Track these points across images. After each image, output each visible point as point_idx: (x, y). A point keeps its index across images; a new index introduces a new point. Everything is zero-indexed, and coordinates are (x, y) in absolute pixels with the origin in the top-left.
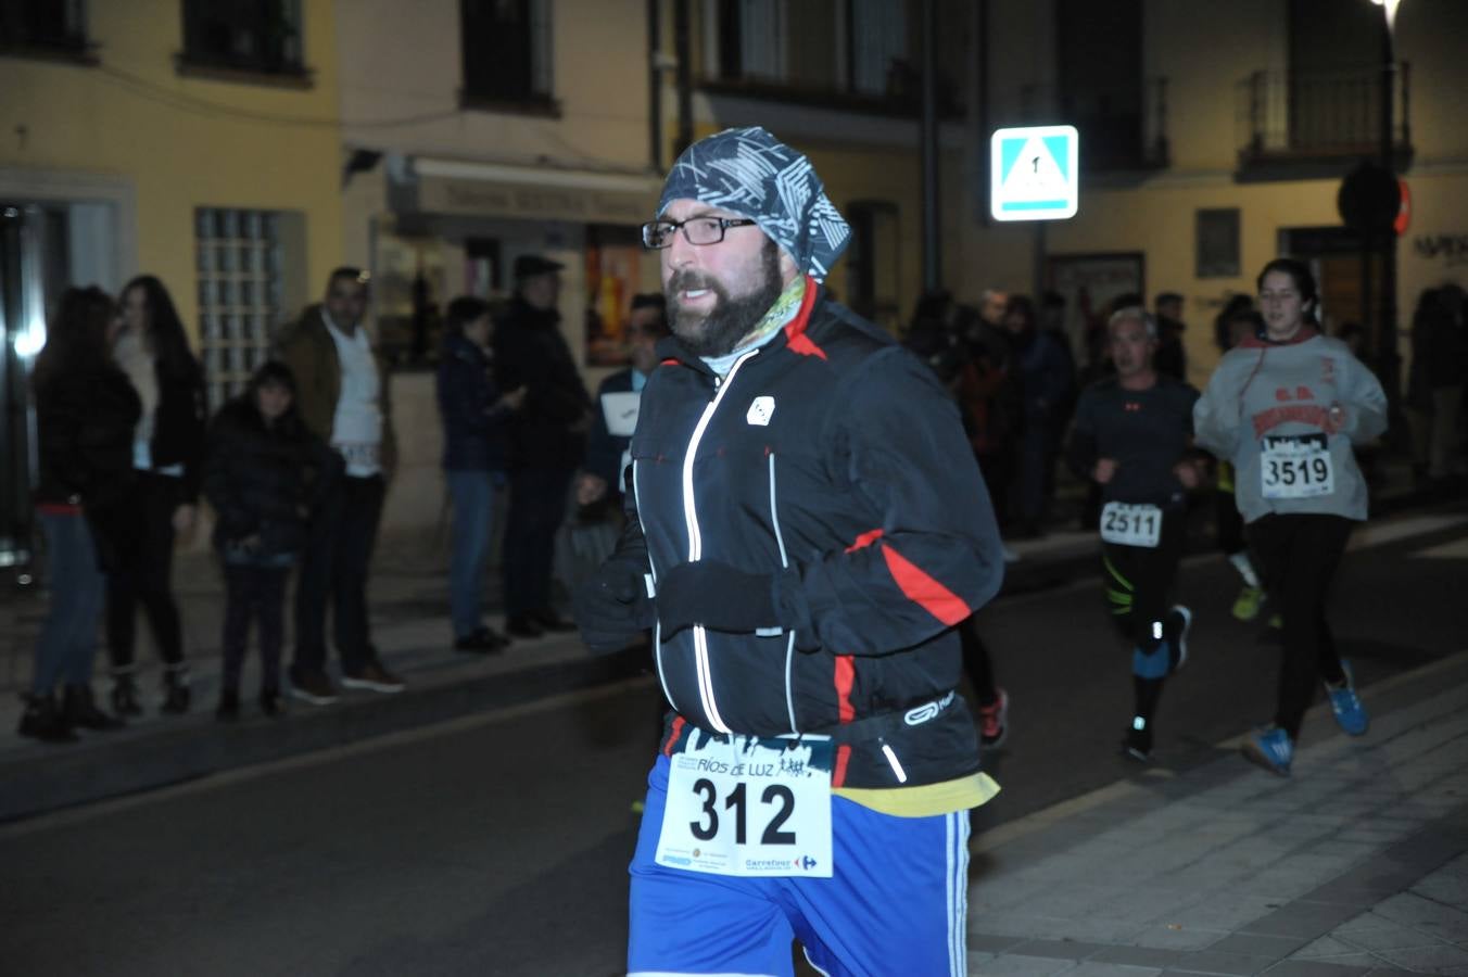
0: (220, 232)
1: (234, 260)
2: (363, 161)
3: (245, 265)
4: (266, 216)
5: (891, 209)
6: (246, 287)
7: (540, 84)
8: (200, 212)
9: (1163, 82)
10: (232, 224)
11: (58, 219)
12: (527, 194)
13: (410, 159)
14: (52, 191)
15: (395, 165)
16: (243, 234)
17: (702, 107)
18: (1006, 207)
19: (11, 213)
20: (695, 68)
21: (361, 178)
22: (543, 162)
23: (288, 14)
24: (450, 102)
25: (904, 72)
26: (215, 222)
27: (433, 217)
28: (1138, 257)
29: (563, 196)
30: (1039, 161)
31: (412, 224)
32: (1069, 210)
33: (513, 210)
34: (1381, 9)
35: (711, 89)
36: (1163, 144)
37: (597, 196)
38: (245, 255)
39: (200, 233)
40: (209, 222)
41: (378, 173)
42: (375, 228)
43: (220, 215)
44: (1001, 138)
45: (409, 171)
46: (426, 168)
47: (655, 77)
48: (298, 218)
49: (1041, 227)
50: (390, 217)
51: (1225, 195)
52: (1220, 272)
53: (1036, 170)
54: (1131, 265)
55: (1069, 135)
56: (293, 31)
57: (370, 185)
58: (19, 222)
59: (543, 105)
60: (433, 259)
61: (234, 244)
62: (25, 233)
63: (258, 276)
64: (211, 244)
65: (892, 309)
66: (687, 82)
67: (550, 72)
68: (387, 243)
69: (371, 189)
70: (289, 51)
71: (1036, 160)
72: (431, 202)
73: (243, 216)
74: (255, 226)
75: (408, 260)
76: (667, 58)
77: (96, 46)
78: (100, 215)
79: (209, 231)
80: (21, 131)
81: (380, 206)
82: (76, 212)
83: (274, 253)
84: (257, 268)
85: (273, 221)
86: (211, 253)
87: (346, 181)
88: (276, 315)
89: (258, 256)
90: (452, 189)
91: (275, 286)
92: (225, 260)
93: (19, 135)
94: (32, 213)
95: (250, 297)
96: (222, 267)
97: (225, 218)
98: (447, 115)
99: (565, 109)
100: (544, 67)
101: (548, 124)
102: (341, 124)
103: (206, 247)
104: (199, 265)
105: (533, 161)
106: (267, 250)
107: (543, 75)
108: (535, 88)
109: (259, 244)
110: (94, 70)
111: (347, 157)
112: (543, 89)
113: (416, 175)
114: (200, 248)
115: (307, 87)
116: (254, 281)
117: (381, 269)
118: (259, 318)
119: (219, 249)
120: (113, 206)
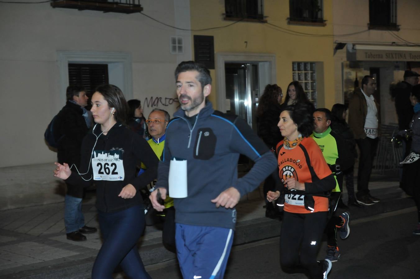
0: (299, 70)
1: (303, 77)
2: (340, 46)
3: (306, 79)
4: (312, 63)
6: (306, 84)
7: (393, 20)
8: (294, 63)
10: (302, 67)
11: (255, 67)
12: (389, 54)
13: (354, 45)
14: (253, 59)
15: (349, 47)
16: (305, 70)
19: (243, 66)
21: (339, 51)
22: (393, 44)
23: (319, 4)
24: (367, 29)
26: (298, 66)
27: (361, 62)
29: (400, 54)
31: (354, 64)
33: (384, 59)
37: (410, 53)
38: (306, 75)
39: (293, 70)
40: (296, 66)
41: (345, 49)
42: (343, 66)
43: (299, 64)
45: (353, 48)
46: (358, 47)
48: (321, 64)
50: (348, 62)
56: (321, 10)
58: (244, 69)
59: (395, 27)
60: (360, 74)
61: (303, 72)
62: (246, 71)
63: (310, 81)
64: (297, 72)
67: (396, 16)
68: (346, 70)
69: (342, 54)
70: (319, 16)
72: (360, 57)
73: (306, 64)
74: (309, 66)
75: (353, 75)
77: (266, 17)
78: (267, 65)
79: (296, 69)
80: (246, 42)
81: (345, 59)
82: (260, 65)
83: (314, 74)
84: (309, 79)
85: (314, 65)
86: (297, 75)
87: (335, 53)
88: (315, 92)
89: (309, 75)
90: (366, 53)
91: (314, 84)
92: (301, 77)
93: (246, 43)
94: (248, 65)
95: (307, 87)
96: (299, 79)
97: (301, 64)
98: (365, 31)
99: (400, 27)
100: (394, 15)
101: (395, 32)
102: (333, 35)
103: (295, 73)
104: (293, 79)
105: (390, 44)
106: (312, 74)
107: (394, 17)
108: (391, 22)
109: (310, 72)
110: (266, 24)
111: (336, 45)
112: (394, 22)
113: (356, 49)
114: (293, 73)
115: (324, 25)
116: (308, 82)
117: (345, 78)
118: (310, 93)
119: (298, 73)
120: (270, 62)
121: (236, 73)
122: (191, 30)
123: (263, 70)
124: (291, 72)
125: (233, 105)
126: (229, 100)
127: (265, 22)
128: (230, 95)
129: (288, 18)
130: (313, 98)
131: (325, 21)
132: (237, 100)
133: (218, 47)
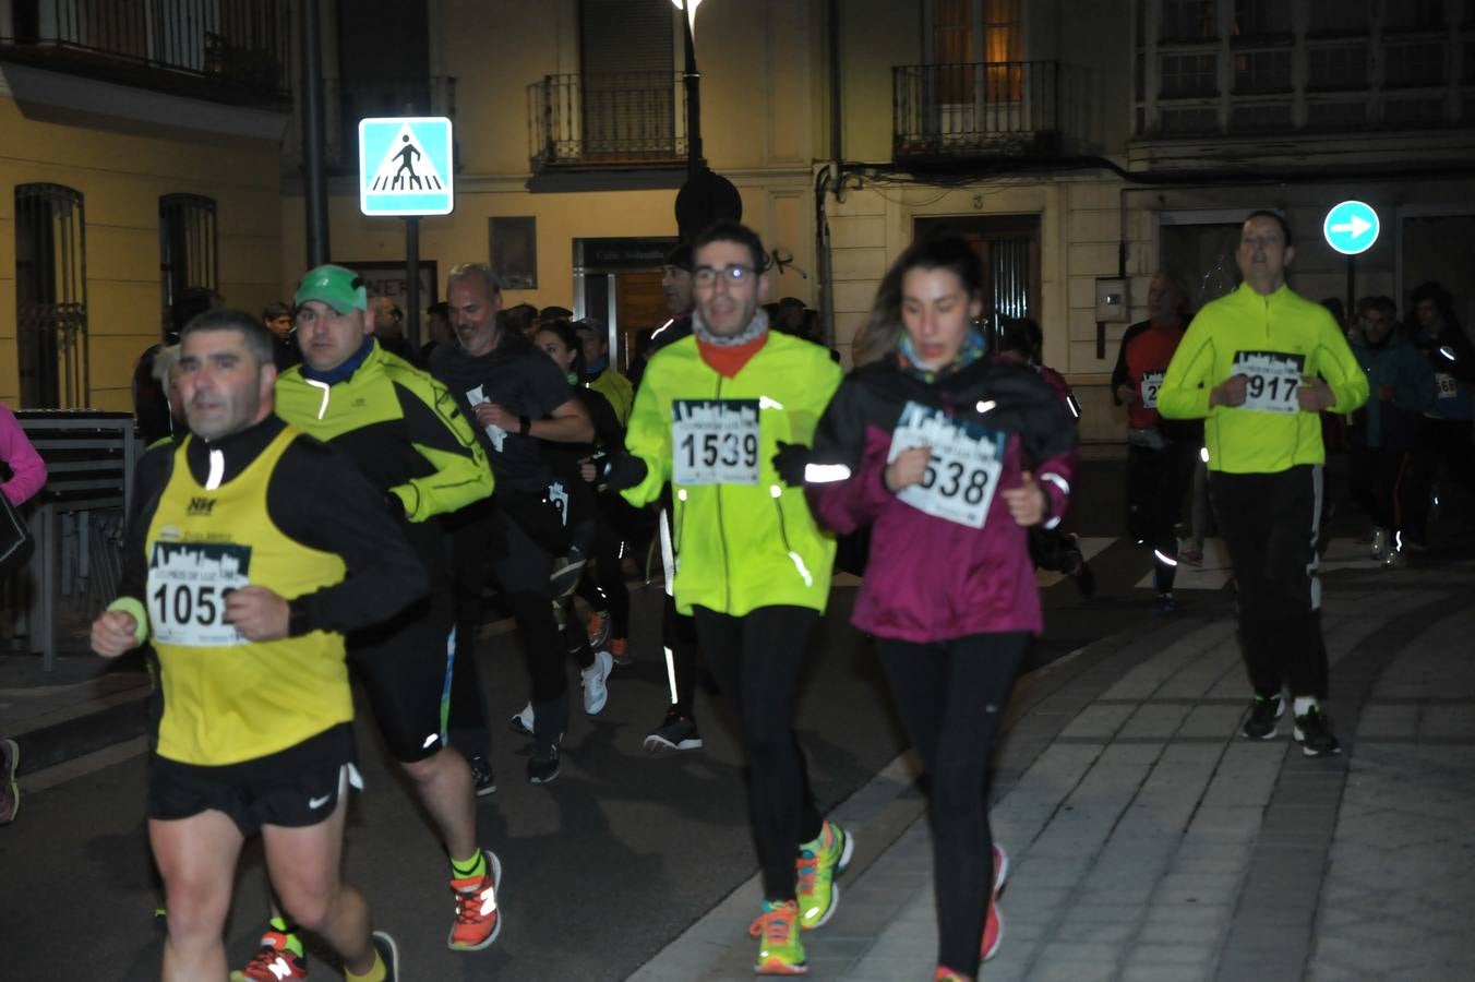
5: (209, 204)
9: (452, 81)
25: (220, 47)
28: (432, 266)
34: (685, 12)
44: (366, 126)
49: (413, 224)
51: (520, 203)
52: (518, 285)
54: (431, 275)
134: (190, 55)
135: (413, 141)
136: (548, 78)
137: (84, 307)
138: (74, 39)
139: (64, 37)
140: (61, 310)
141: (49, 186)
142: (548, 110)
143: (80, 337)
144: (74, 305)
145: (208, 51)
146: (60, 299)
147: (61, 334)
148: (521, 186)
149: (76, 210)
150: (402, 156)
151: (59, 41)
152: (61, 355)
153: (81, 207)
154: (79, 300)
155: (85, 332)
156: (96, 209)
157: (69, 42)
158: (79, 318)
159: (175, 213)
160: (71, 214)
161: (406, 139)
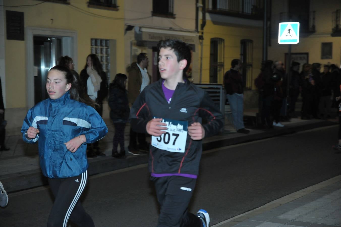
0: (96, 45)
1: (99, 51)
2: (130, 28)
3: (102, 53)
4: (106, 41)
5: (251, 41)
6: (102, 57)
7: (170, 10)
8: (92, 39)
9: (314, 12)
10: (99, 43)
11: (59, 41)
12: (167, 36)
13: (140, 28)
14: (58, 34)
15: (136, 29)
16: (101, 45)
17: (208, 16)
18: (281, 41)
19: (49, 39)
20: (207, 7)
21: (129, 32)
22: (171, 29)
24: (150, 15)
25: (255, 8)
26: (95, 42)
27: (146, 41)
28: (307, 54)
29: (175, 37)
30: (290, 30)
31: (140, 43)
32: (297, 42)
35: (210, 12)
36: (314, 27)
37: (183, 37)
38: (102, 49)
39: (92, 45)
40: (94, 42)
41: (133, 31)
42: (132, 44)
43: (96, 40)
44: (281, 25)
45: (140, 30)
46: (144, 30)
47: (197, 9)
48: (114, 41)
49: (290, 46)
50: (136, 42)
51: (329, 39)
52: (327, 58)
53: (289, 32)
54: (305, 56)
55: (298, 24)
57: (131, 34)
58: (50, 42)
59: (171, 15)
60: (144, 51)
61: (100, 47)
62: (52, 44)
63: (105, 55)
64: (94, 47)
65: (251, 65)
66: (204, 11)
67: (173, 7)
68: (134, 48)
70: (113, 2)
71: (289, 30)
72: (145, 38)
73: (101, 41)
74: (104, 42)
75: (139, 51)
76: (200, 4)
78: (69, 40)
79: (94, 44)
80: (52, 19)
81: (133, 39)
82: (64, 40)
83: (108, 50)
84: (104, 53)
85: (108, 42)
86: (94, 49)
87: (125, 33)
88: (109, 64)
89: (104, 50)
90: (150, 35)
91: (108, 57)
92: (97, 51)
93: (51, 21)
94: (54, 39)
95: (103, 59)
96: (96, 52)
97: (97, 41)
98: (149, 17)
99: (176, 16)
100: (171, 6)
101: (172, 20)
102: (125, 19)
103: (93, 48)
104: (91, 52)
105: (168, 29)
106: (107, 49)
107: (171, 8)
108: (169, 11)
109: (105, 47)
110: (69, 6)
111: (126, 27)
112: (171, 11)
113: (142, 32)
114: (92, 48)
115: (117, 10)
116: (103, 56)
117: (133, 54)
118: (105, 65)
119: (96, 48)
120: (72, 38)
121: (43, 45)
122: (4, 6)
123: (66, 44)
124: (89, 46)
125: (39, 71)
126: (36, 68)
127: (69, 4)
128: (37, 63)
129: (88, 2)
130: (107, 69)
131: (118, 7)
132: (43, 68)
133: (27, 22)
134: (248, 10)
135: (291, 28)
136: (337, 11)
137: (223, 63)
138: (223, 8)
139: (221, 8)
140: (219, 64)
141: (218, 38)
142: (337, 18)
143: (222, 69)
144: (221, 63)
145: (252, 9)
146: (219, 61)
147: (218, 68)
148: (329, 35)
149: (223, 43)
150: (288, 31)
151: (220, 9)
152: (218, 73)
153: (224, 42)
154: (222, 61)
155: (223, 68)
156: (227, 43)
157: (222, 9)
158: (222, 65)
159: (244, 43)
160: (221, 44)
161: (289, 27)
